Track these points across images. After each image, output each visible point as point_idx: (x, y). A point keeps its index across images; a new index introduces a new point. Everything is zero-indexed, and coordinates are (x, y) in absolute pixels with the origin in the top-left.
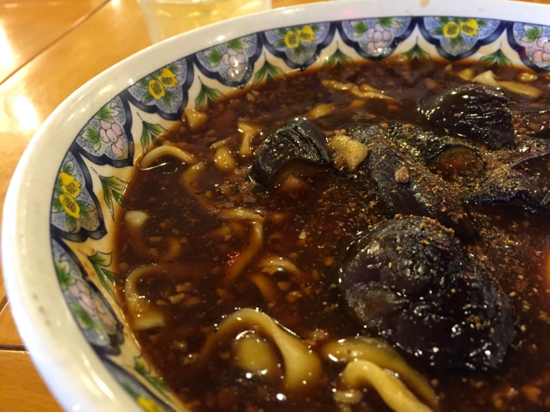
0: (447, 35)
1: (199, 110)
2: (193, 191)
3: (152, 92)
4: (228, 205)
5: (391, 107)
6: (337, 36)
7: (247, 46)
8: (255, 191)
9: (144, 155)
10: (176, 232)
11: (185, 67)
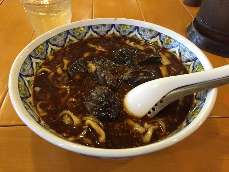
0: (122, 30)
1: (51, 55)
2: (52, 81)
3: (37, 53)
4: (61, 84)
5: (106, 54)
6: (91, 30)
7: (64, 35)
8: (68, 80)
9: (37, 71)
10: (48, 92)
11: (46, 44)
